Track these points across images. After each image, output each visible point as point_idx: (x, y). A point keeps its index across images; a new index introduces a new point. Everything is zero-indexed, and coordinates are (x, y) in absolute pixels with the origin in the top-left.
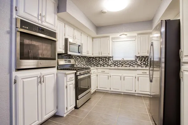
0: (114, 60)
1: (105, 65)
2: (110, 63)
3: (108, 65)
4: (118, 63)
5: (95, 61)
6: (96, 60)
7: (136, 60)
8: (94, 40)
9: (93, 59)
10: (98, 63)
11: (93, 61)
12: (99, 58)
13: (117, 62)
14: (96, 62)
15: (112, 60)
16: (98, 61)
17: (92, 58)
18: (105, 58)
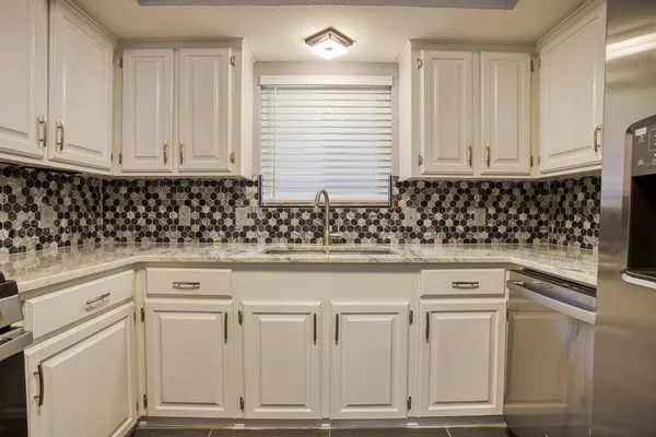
0: (266, 198)
1: (214, 235)
2: (242, 219)
3: (230, 234)
4: (295, 222)
5: (142, 209)
6: (152, 202)
7: (394, 199)
8: (129, 57)
9: (134, 196)
10: (163, 222)
11: (131, 206)
12: (174, 184)
13: (283, 216)
14: (152, 215)
15: (254, 203)
16: (162, 210)
17: (124, 190)
18: (207, 192)
